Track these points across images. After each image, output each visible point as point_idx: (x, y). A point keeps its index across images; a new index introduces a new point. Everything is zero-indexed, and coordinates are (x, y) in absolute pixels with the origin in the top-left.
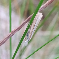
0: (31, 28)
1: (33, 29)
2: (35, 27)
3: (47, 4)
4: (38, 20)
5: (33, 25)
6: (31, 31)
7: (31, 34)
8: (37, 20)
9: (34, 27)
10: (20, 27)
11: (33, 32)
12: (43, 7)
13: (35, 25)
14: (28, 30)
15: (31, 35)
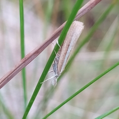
0: (61, 51)
1: (66, 54)
2: (69, 50)
3: (93, 3)
4: (74, 36)
5: (65, 45)
6: (61, 58)
7: (62, 63)
8: (72, 36)
9: (67, 50)
10: (40, 50)
11: (65, 60)
12: (85, 10)
13: (69, 45)
14: (55, 55)
15: (62, 66)
